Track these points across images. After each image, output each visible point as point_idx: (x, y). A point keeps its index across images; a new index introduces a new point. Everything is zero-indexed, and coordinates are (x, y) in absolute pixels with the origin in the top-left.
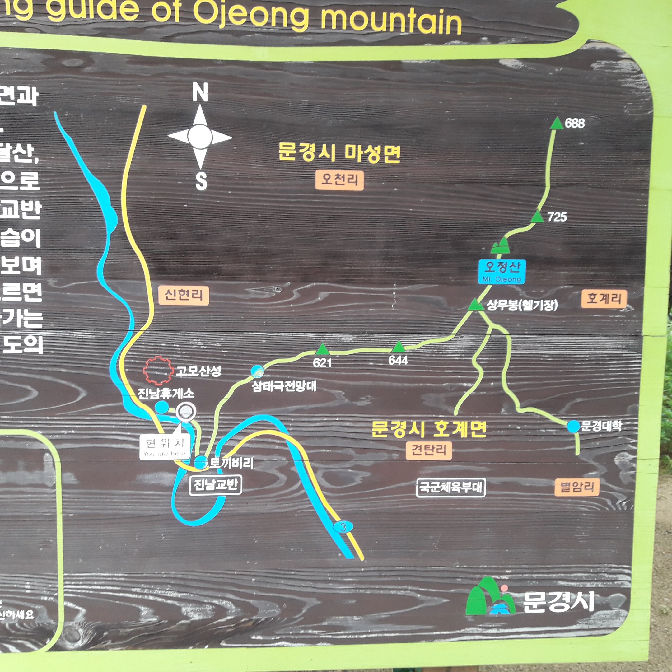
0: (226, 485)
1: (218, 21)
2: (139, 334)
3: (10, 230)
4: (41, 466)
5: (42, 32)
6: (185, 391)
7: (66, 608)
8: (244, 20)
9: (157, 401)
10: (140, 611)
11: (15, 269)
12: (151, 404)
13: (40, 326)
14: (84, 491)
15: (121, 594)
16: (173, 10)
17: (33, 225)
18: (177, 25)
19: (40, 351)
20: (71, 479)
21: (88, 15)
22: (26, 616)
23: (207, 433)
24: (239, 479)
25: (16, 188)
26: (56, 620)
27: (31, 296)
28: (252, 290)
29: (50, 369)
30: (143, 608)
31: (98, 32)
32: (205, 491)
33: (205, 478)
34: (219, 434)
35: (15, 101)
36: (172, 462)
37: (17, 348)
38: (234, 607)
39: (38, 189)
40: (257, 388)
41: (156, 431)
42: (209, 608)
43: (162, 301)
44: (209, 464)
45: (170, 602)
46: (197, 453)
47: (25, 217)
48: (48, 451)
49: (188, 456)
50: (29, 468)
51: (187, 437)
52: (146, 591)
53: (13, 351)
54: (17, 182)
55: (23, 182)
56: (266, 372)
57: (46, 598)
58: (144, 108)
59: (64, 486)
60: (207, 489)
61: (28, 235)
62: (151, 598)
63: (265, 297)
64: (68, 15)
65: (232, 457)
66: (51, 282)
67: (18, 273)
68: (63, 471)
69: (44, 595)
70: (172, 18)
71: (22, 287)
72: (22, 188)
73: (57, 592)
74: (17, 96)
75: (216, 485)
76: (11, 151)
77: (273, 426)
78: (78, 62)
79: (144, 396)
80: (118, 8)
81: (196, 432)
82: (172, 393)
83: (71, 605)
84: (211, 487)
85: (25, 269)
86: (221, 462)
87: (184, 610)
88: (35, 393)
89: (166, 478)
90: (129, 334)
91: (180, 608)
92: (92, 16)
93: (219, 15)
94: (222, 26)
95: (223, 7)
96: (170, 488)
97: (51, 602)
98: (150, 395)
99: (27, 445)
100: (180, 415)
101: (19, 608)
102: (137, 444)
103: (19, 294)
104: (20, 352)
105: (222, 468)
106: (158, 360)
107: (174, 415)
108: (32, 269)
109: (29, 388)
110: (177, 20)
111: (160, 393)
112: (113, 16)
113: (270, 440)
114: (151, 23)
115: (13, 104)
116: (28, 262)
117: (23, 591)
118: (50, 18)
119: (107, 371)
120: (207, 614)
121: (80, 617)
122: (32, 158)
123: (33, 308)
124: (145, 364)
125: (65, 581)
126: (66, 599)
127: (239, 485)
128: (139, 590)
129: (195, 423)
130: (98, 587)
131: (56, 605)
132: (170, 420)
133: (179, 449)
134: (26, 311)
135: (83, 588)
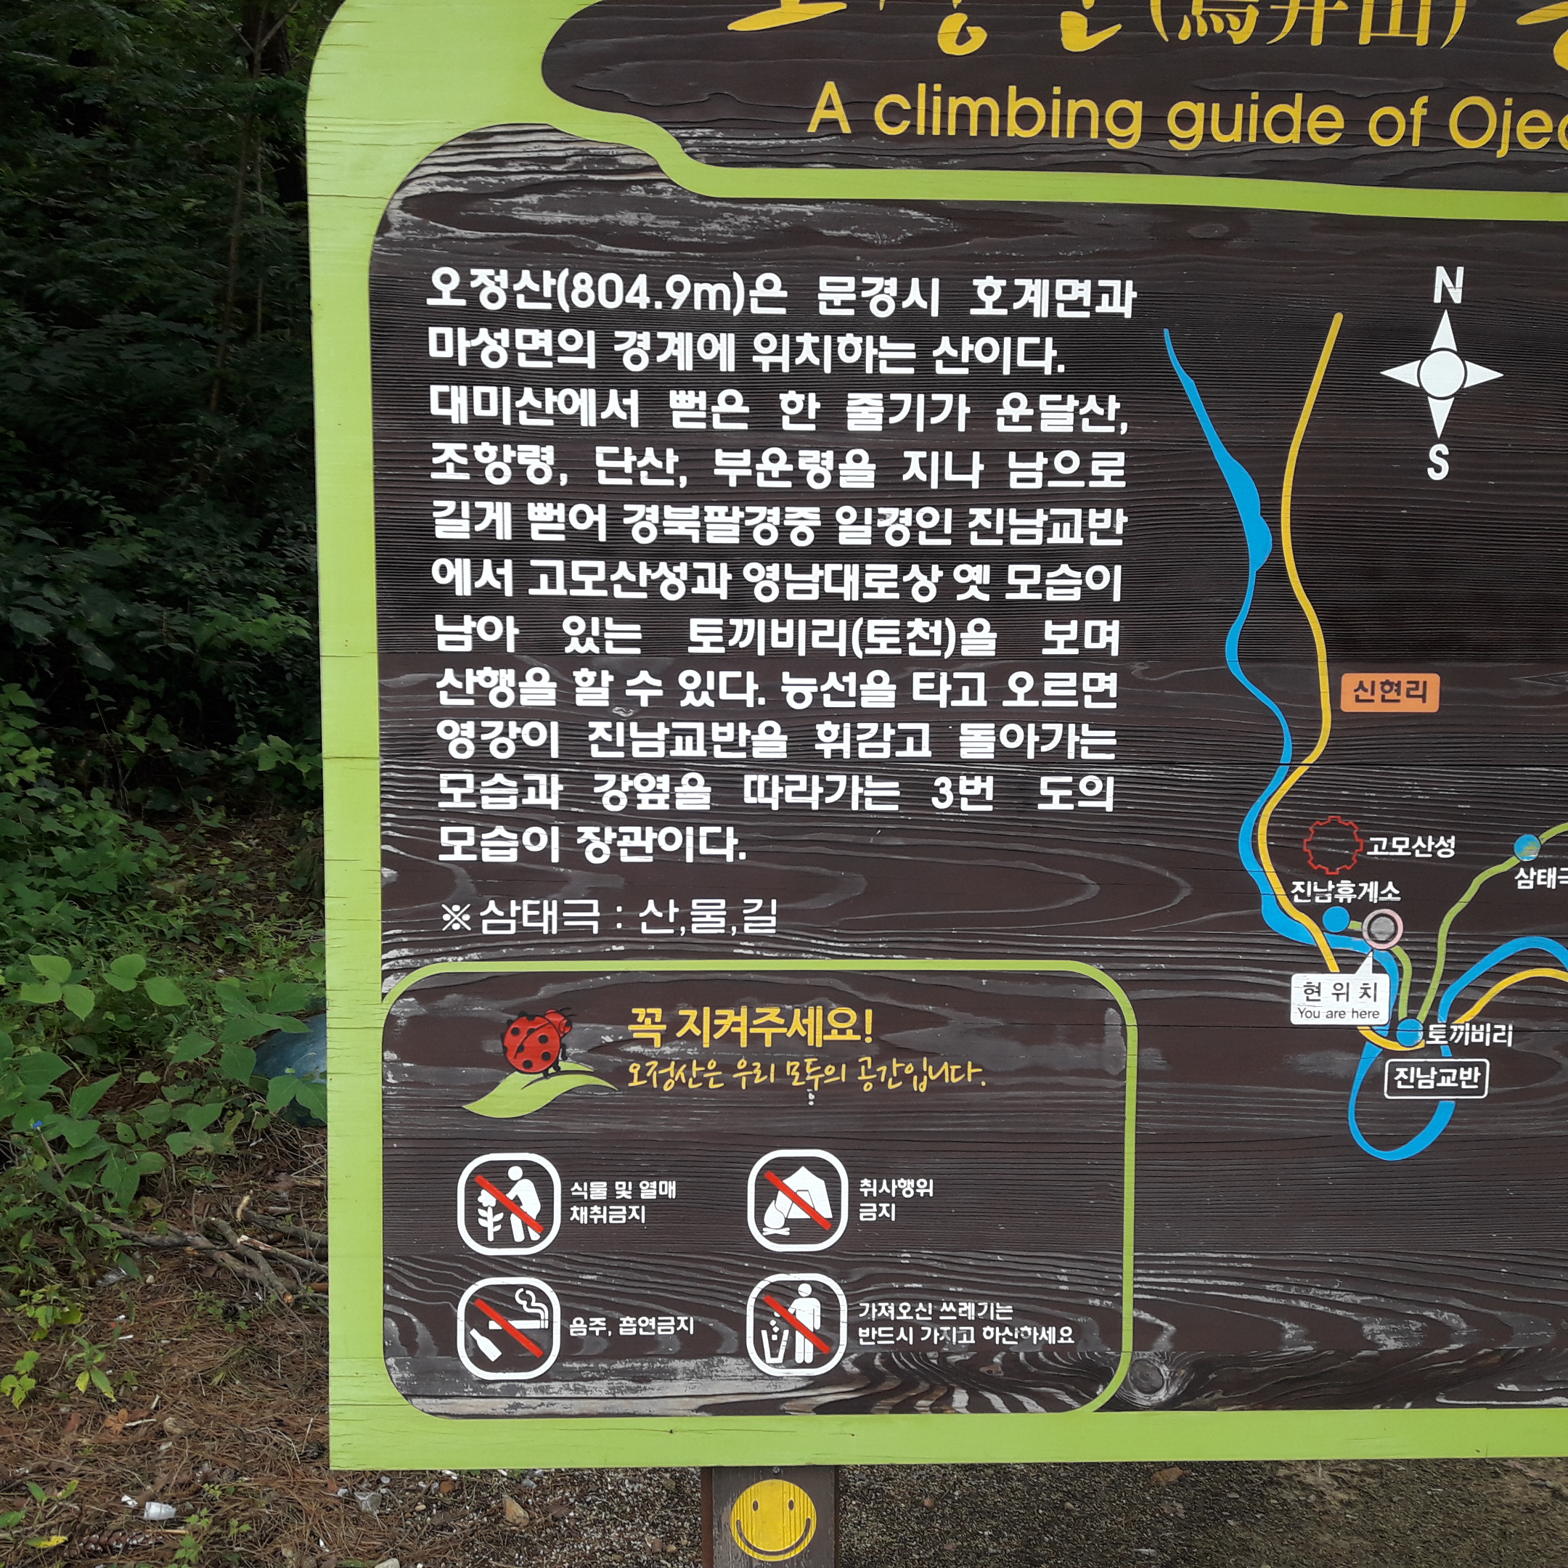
0: (1458, 1081)
1: (1495, 142)
2: (1300, 771)
3: (1064, 569)
4: (1099, 1036)
5: (1154, 171)
6: (1382, 887)
7: (1136, 1320)
8: (1545, 141)
9: (1328, 905)
10: (1282, 1331)
11: (1068, 644)
12: (1315, 912)
13: (1112, 756)
14: (1178, 1085)
15: (1245, 1297)
16: (1409, 124)
17: (1107, 557)
18: (1416, 151)
19: (1108, 805)
20: (1157, 1061)
21: (1245, 136)
22: (1058, 1336)
23: (1422, 973)
24: (1482, 1067)
25: (1081, 484)
26: (1118, 1347)
27: (1097, 697)
28: (1524, 680)
29: (1124, 841)
30: (1287, 1325)
31: (1263, 169)
32: (1416, 1091)
33: (1416, 1065)
34: (1447, 975)
35: (1092, 309)
36: (1353, 1029)
37: (1063, 800)
38: (1464, 1326)
39: (1122, 484)
40: (1525, 882)
41: (1323, 969)
42: (1415, 1325)
43: (1348, 705)
44: (1426, 1037)
45: (1339, 1312)
46: (1403, 1013)
47: (1094, 541)
48: (1114, 1004)
49: (1384, 1018)
50: (1075, 1040)
51: (1383, 980)
52: (1293, 1291)
53: (1056, 805)
54: (1084, 473)
55: (1095, 471)
56: (1544, 849)
57: (1097, 1302)
58: (1338, 319)
59: (1142, 1075)
60: (1420, 1086)
61: (1098, 578)
62: (1303, 1304)
63: (1549, 693)
64: (1207, 136)
65: (1471, 1023)
66: (1137, 668)
67: (1075, 651)
68: (1141, 1044)
69: (1095, 1296)
70: (1407, 138)
71: (1080, 680)
72: (1092, 484)
73: (1120, 1289)
74: (1096, 300)
75: (1437, 1079)
76: (1076, 410)
77: (1556, 960)
78: (1219, 230)
79: (1302, 896)
80: (1304, 121)
81: (1401, 969)
82: (1357, 890)
83: (1146, 1316)
84: (1426, 1082)
85: (1088, 644)
86: (1449, 1032)
87: (1367, 1328)
88: (1094, 889)
89: (1339, 1060)
90: (1282, 771)
91: (1360, 1325)
92: (1252, 139)
93: (1499, 130)
94: (1502, 153)
95: (1508, 115)
96: (1347, 1083)
97: (1108, 1309)
98: (1314, 894)
99: (1075, 992)
100: (1371, 935)
101: (1044, 1321)
102: (1286, 992)
103: (1073, 693)
104: (1070, 807)
105: (1451, 1044)
106: (1334, 823)
107: (1359, 934)
108: (1101, 645)
109: (1083, 878)
110: (1416, 142)
111: (1335, 891)
112: (1294, 137)
113: (1546, 989)
114: (1365, 150)
115: (1086, 315)
116: (1096, 631)
117: (1054, 1287)
118: (1173, 143)
119: (1234, 846)
120: (1411, 1339)
121: (1163, 1342)
122: (1116, 424)
123: (1098, 720)
124: (1308, 831)
125: (1136, 1266)
126: (1137, 1304)
127: (1482, 1079)
128: (1279, 1288)
129: (1399, 952)
130: (1201, 1282)
131: (1119, 1316)
132: (1351, 944)
133: (1367, 1005)
134: (1085, 727)
135: (1169, 1281)
